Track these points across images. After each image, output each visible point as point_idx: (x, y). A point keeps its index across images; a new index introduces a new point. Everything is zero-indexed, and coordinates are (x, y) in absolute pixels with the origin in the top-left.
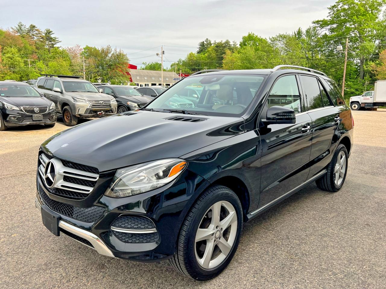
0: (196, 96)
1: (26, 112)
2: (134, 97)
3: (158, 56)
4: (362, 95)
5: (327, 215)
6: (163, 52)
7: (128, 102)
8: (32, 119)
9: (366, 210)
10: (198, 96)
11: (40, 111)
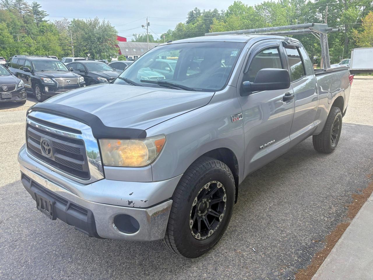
0: (169, 69)
2: (105, 72)
3: (143, 28)
4: (339, 63)
6: (148, 24)
7: (98, 77)
8: (1, 97)
10: (170, 69)
11: (8, 89)
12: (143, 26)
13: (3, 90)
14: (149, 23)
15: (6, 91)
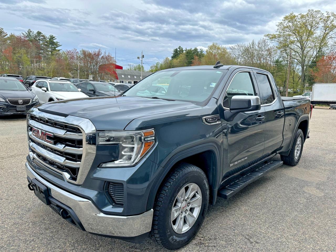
1: (11, 103)
4: (302, 95)
5: (258, 211)
8: (16, 109)
9: (295, 206)
11: (23, 103)
12: (138, 58)
13: (18, 103)
14: (143, 56)
15: (21, 105)
